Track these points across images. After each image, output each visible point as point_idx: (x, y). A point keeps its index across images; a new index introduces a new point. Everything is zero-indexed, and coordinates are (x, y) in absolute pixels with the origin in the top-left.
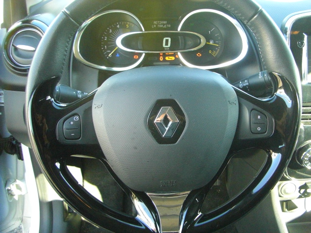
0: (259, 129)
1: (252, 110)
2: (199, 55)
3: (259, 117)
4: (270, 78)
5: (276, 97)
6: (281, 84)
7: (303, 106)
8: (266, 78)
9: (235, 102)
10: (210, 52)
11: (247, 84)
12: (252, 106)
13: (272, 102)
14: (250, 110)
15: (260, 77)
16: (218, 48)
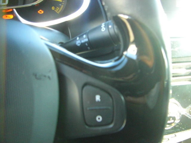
0: (99, 119)
1: (85, 84)
2: (41, 12)
3: (98, 98)
4: (116, 31)
5: (126, 60)
6: (132, 38)
7: (173, 63)
8: (112, 31)
9: (50, 75)
10: (53, 8)
11: (86, 40)
12: (85, 78)
13: (119, 68)
14: (81, 85)
15: (103, 29)
16: (62, 4)
